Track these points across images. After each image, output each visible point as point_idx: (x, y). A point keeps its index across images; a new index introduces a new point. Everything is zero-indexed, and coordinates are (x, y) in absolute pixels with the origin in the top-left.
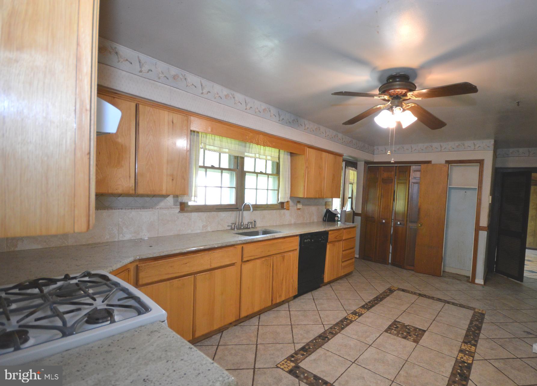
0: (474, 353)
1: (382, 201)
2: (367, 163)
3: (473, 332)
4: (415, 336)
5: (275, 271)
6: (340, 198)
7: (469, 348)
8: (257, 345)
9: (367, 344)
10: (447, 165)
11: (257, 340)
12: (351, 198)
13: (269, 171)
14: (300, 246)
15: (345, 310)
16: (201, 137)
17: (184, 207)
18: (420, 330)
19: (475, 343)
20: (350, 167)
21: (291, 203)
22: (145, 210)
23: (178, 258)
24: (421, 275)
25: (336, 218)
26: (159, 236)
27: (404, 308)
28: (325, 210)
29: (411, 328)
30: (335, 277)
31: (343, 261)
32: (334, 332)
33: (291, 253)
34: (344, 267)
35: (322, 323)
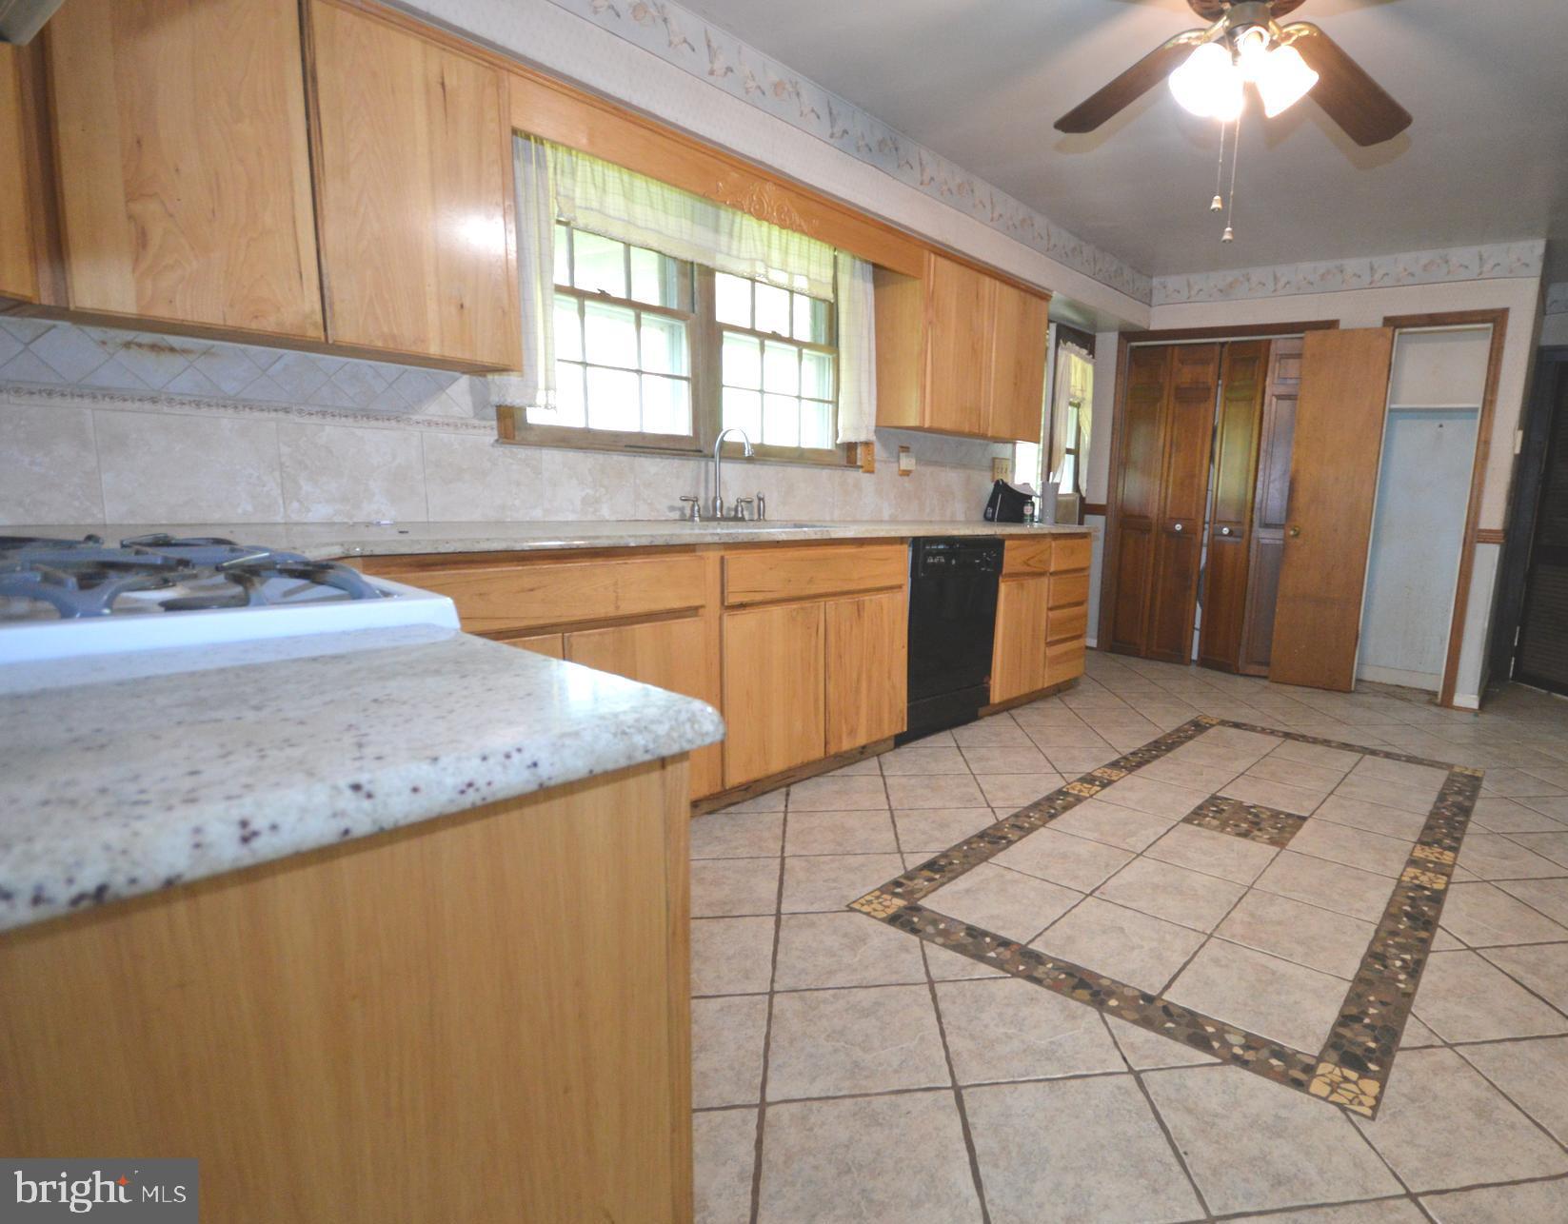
0: (1452, 866)
1: (1173, 460)
2: (1128, 335)
3: (1446, 818)
4: (1276, 831)
5: (832, 650)
6: (1039, 442)
7: (1437, 855)
8: (783, 859)
9: (1127, 850)
10: (1389, 331)
11: (783, 848)
12: (1075, 452)
13: (803, 333)
14: (911, 576)
15: (1058, 772)
16: (555, 173)
17: (510, 424)
18: (1289, 815)
19: (1453, 844)
20: (1072, 342)
21: (878, 450)
22: (373, 423)
23: (504, 569)
24: (1291, 688)
25: (1026, 508)
26: (431, 520)
27: (1240, 766)
28: (991, 487)
29: (1262, 813)
30: (1025, 689)
31: (1048, 640)
32: (1026, 825)
33: (883, 597)
34: (1056, 660)
35: (988, 804)
